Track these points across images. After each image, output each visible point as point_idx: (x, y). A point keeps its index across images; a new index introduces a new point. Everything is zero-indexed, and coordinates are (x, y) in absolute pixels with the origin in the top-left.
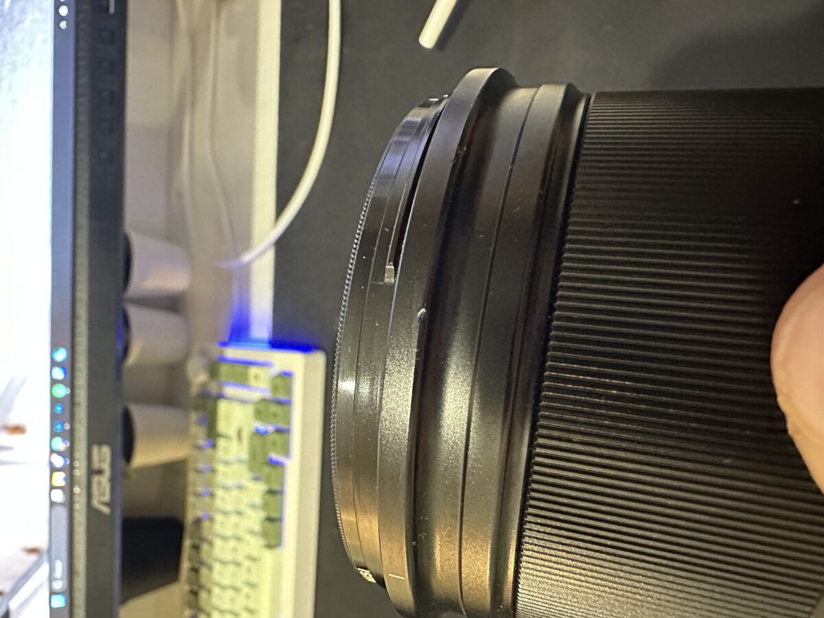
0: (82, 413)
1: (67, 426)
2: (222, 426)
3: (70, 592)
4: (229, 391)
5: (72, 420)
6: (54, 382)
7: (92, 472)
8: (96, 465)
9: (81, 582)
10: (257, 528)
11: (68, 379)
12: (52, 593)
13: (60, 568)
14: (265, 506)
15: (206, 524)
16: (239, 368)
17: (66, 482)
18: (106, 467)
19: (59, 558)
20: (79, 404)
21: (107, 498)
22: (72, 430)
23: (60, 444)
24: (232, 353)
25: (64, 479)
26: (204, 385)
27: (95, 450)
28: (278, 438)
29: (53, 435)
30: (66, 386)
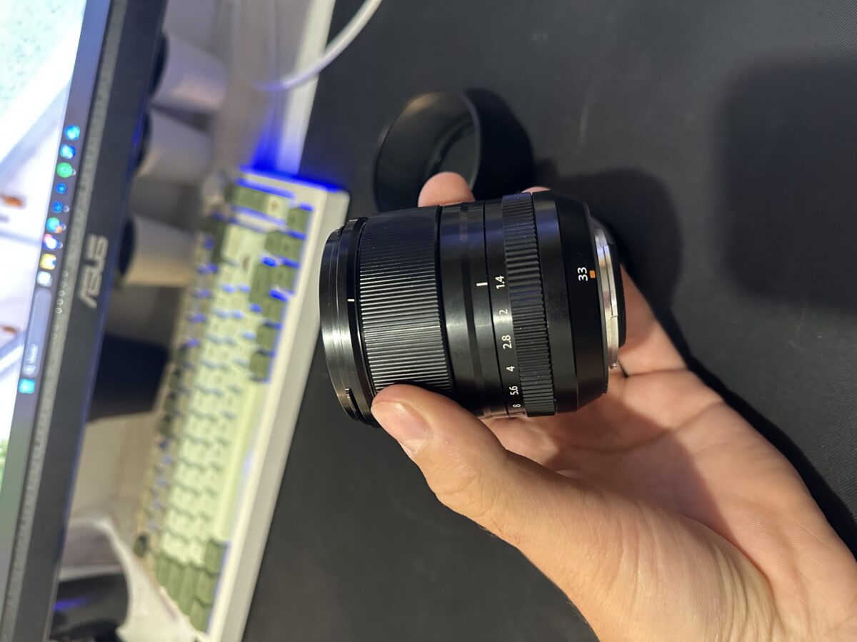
0: (85, 197)
1: (68, 209)
2: (229, 252)
3: (41, 380)
4: (244, 217)
5: (73, 204)
6: (61, 159)
7: (85, 262)
8: (90, 256)
9: (53, 371)
10: (246, 358)
11: (77, 161)
12: (22, 377)
13: (35, 352)
14: (259, 338)
15: (193, 351)
16: (257, 194)
17: (56, 266)
18: (100, 259)
19: (36, 344)
20: (84, 189)
21: (95, 292)
22: (72, 213)
23: (55, 224)
24: (253, 178)
25: (54, 262)
26: (217, 207)
27: (93, 240)
28: (285, 271)
29: (51, 214)
30: (73, 168)
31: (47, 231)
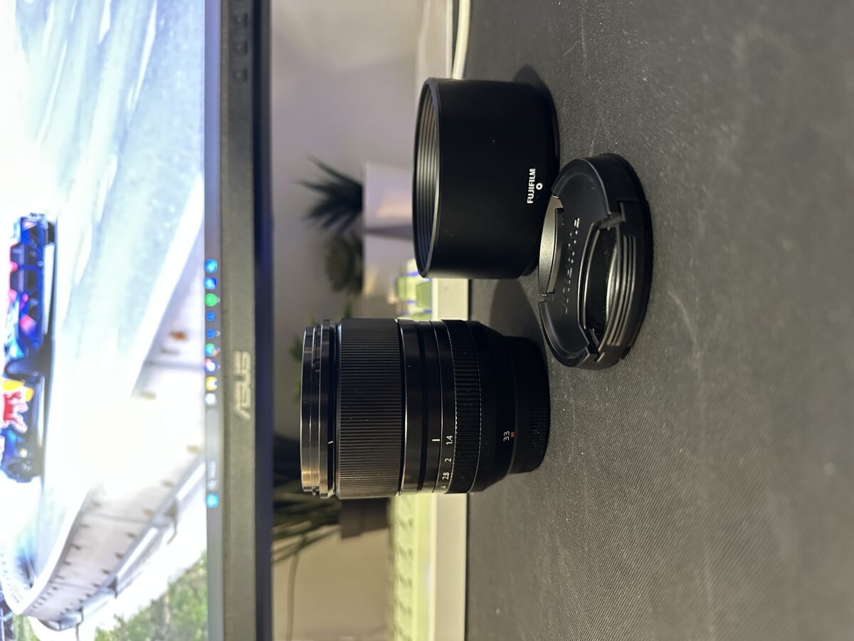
1: (219, 333)
5: (223, 328)
6: (207, 291)
7: (236, 378)
8: (238, 371)
11: (219, 290)
12: (208, 493)
13: (215, 468)
17: (219, 386)
18: (247, 373)
19: (214, 460)
21: (247, 404)
22: (223, 335)
23: (212, 349)
25: (216, 383)
27: (239, 357)
29: (208, 341)
30: (217, 295)
31: (207, 357)
